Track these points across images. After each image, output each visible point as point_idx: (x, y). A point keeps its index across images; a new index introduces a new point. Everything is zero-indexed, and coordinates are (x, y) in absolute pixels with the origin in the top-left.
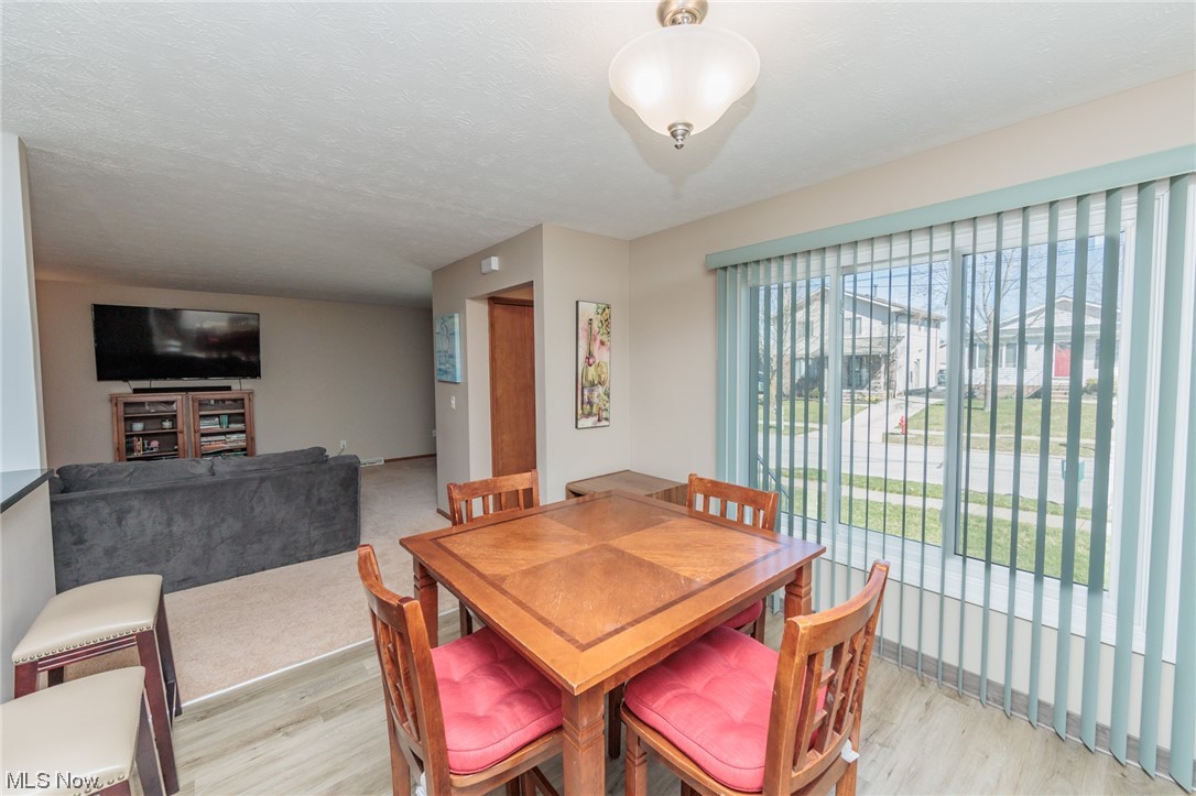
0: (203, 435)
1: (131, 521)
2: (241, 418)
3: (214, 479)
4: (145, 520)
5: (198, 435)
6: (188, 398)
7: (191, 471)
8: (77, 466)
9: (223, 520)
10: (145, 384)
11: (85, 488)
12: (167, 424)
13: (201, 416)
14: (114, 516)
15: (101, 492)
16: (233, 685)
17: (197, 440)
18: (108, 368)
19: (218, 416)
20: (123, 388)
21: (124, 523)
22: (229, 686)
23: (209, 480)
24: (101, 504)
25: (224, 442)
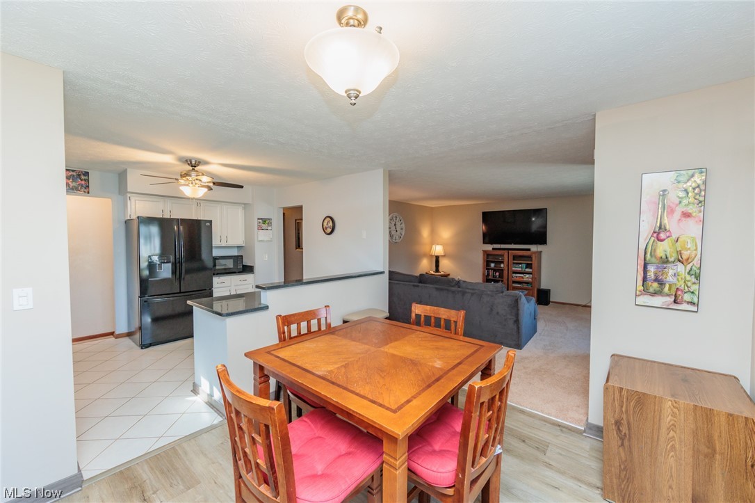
0: (514, 273)
2: (529, 266)
6: (508, 254)
12: (502, 265)
13: (514, 263)
17: (511, 274)
18: (487, 239)
19: (521, 264)
25: (522, 277)
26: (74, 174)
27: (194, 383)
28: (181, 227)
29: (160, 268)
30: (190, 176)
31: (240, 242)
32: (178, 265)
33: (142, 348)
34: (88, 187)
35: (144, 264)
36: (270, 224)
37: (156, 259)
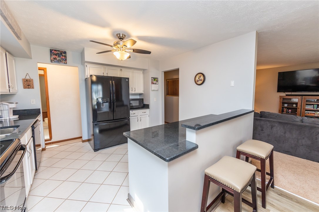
0: (306, 110)
1: (275, 129)
3: (302, 124)
4: (278, 130)
5: (304, 110)
6: (302, 98)
7: (294, 119)
8: (264, 112)
9: (303, 138)
10: (290, 93)
11: (265, 118)
12: (294, 105)
13: (306, 104)
14: (270, 127)
15: (268, 119)
16: (292, 193)
17: (304, 111)
18: (280, 89)
19: (313, 105)
20: (283, 94)
21: (273, 129)
22: (291, 192)
23: (300, 123)
24: (268, 122)
25: (314, 114)
26: (59, 53)
27: (129, 194)
28: (113, 82)
29: (103, 105)
30: (119, 44)
31: (141, 91)
32: (112, 104)
33: (95, 151)
34: (66, 60)
35: (95, 103)
36: (157, 81)
37: (100, 100)
